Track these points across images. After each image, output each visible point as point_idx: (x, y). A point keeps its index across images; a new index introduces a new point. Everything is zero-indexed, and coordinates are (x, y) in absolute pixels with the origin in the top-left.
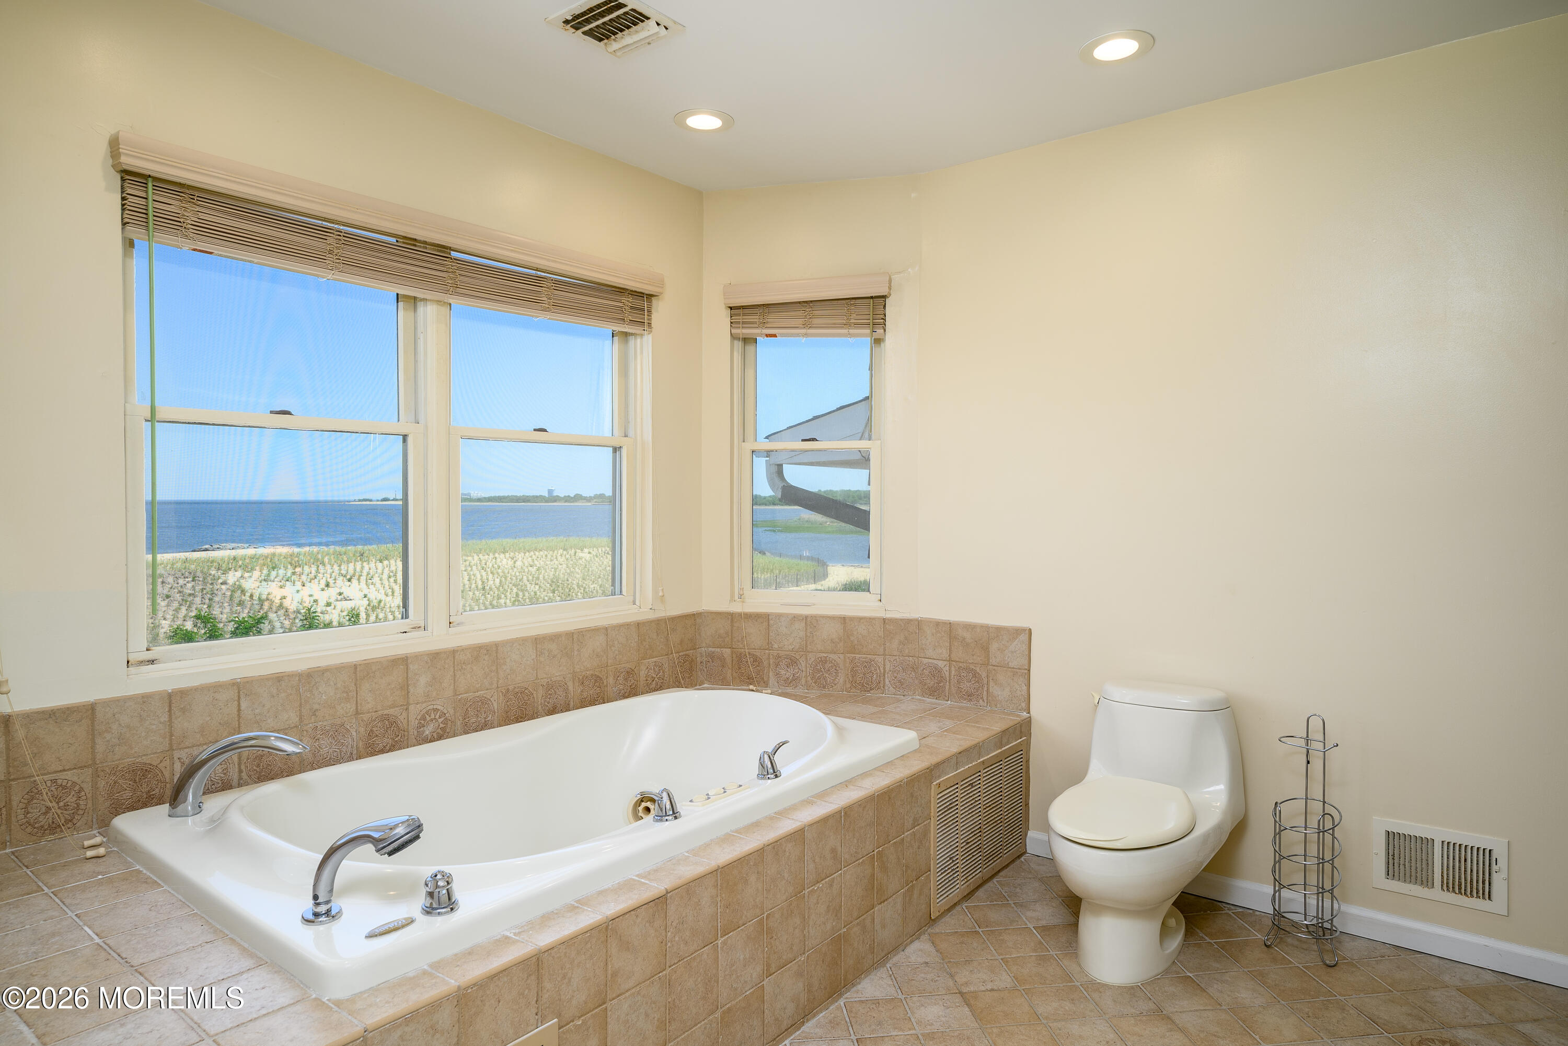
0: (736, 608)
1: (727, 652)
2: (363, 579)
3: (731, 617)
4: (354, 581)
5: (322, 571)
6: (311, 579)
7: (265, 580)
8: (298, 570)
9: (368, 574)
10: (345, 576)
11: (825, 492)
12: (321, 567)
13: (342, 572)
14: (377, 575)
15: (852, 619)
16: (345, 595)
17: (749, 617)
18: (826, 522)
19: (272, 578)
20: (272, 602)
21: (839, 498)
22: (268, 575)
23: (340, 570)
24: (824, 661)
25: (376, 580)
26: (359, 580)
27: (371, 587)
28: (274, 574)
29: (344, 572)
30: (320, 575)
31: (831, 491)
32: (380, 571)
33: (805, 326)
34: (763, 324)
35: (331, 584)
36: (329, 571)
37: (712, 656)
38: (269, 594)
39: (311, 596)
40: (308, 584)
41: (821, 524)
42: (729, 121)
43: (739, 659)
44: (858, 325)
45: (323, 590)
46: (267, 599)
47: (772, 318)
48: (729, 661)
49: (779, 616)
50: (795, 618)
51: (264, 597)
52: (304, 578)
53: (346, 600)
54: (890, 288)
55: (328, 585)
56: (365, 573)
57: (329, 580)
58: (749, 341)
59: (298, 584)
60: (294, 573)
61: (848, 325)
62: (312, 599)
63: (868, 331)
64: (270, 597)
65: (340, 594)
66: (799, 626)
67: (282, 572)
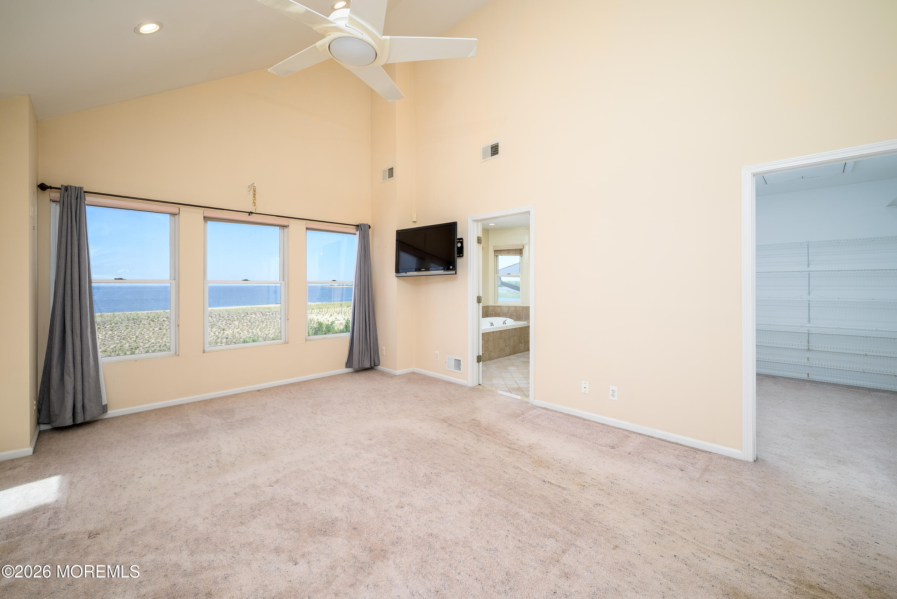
0: (495, 305)
1: (494, 313)
2: (343, 313)
3: (494, 306)
4: (340, 314)
5: (329, 311)
6: (326, 313)
7: (311, 313)
8: (321, 310)
9: (344, 312)
10: (337, 312)
11: (508, 282)
12: (328, 309)
13: (335, 311)
14: (347, 312)
15: (517, 306)
16: (338, 319)
17: (497, 306)
18: (508, 294)
19: (313, 312)
20: (314, 321)
21: (514, 284)
22: (312, 312)
23: (335, 310)
24: (511, 314)
25: (347, 313)
26: (341, 313)
27: (346, 316)
28: (313, 311)
29: (336, 311)
30: (328, 312)
31: (510, 281)
32: (348, 310)
33: (508, 254)
34: (500, 253)
35: (332, 315)
36: (331, 311)
37: (491, 313)
38: (313, 318)
39: (326, 319)
40: (325, 315)
41: (506, 294)
42: (496, 224)
43: (496, 314)
44: (517, 254)
45: (330, 317)
46: (313, 320)
47: (502, 253)
48: (494, 314)
49: (503, 306)
50: (506, 306)
51: (311, 319)
52: (323, 313)
53: (338, 320)
54: (523, 247)
55: (331, 315)
56: (343, 311)
57: (331, 314)
58: (497, 256)
59: (322, 315)
60: (320, 311)
61: (516, 254)
62: (327, 320)
63: (519, 255)
64: (313, 319)
65: (336, 318)
66: (507, 308)
67: (316, 310)
